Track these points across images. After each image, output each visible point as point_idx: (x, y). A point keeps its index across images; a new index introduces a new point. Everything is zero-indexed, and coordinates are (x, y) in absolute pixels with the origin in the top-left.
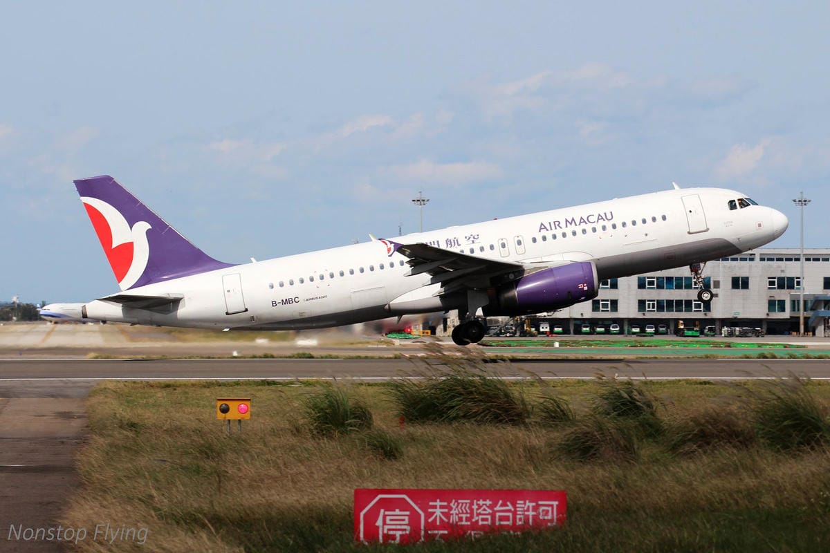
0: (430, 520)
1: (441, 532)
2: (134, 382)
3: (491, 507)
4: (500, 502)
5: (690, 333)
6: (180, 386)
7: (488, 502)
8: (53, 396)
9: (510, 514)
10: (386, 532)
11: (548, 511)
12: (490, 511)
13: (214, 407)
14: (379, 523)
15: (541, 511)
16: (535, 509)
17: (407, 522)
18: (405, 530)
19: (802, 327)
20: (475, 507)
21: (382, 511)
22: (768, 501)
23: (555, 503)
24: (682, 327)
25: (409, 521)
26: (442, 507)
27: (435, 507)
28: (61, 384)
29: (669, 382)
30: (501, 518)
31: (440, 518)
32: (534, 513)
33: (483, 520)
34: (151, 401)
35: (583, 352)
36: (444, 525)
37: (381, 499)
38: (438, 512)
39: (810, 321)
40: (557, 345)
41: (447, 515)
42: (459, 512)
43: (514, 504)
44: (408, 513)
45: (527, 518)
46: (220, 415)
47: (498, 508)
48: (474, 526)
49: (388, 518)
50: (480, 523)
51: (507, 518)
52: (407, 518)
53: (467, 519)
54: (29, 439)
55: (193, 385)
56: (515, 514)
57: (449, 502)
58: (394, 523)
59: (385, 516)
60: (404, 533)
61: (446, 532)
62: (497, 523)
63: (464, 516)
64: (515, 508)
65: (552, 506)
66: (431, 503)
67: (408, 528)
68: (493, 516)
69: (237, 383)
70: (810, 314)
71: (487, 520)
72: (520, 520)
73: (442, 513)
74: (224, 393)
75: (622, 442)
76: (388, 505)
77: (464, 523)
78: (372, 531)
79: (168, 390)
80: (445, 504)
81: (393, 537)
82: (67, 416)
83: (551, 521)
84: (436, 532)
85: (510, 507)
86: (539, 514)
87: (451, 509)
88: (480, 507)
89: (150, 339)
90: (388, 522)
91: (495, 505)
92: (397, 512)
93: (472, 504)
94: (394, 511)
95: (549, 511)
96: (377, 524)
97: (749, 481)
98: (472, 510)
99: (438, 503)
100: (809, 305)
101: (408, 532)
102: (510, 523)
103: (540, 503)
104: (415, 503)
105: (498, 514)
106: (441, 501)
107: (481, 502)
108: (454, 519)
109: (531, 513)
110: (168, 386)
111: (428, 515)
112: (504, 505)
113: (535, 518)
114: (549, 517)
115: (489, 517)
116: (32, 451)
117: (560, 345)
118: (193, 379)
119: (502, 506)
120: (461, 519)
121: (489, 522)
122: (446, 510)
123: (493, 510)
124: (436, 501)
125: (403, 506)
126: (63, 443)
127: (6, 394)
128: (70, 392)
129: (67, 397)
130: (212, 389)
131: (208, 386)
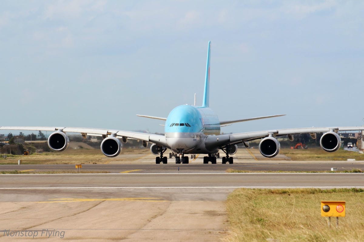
2: (260, 190)
6: (292, 192)
8: (202, 199)
13: (319, 207)
28: (208, 191)
34: (272, 203)
46: (324, 214)
54: (187, 230)
55: (302, 192)
69: (334, 191)
79: (284, 196)
82: (212, 214)
110: (284, 192)
118: (302, 188)
126: (210, 233)
127: (169, 198)
128: (214, 197)
129: (211, 200)
130: (316, 195)
131: (313, 192)
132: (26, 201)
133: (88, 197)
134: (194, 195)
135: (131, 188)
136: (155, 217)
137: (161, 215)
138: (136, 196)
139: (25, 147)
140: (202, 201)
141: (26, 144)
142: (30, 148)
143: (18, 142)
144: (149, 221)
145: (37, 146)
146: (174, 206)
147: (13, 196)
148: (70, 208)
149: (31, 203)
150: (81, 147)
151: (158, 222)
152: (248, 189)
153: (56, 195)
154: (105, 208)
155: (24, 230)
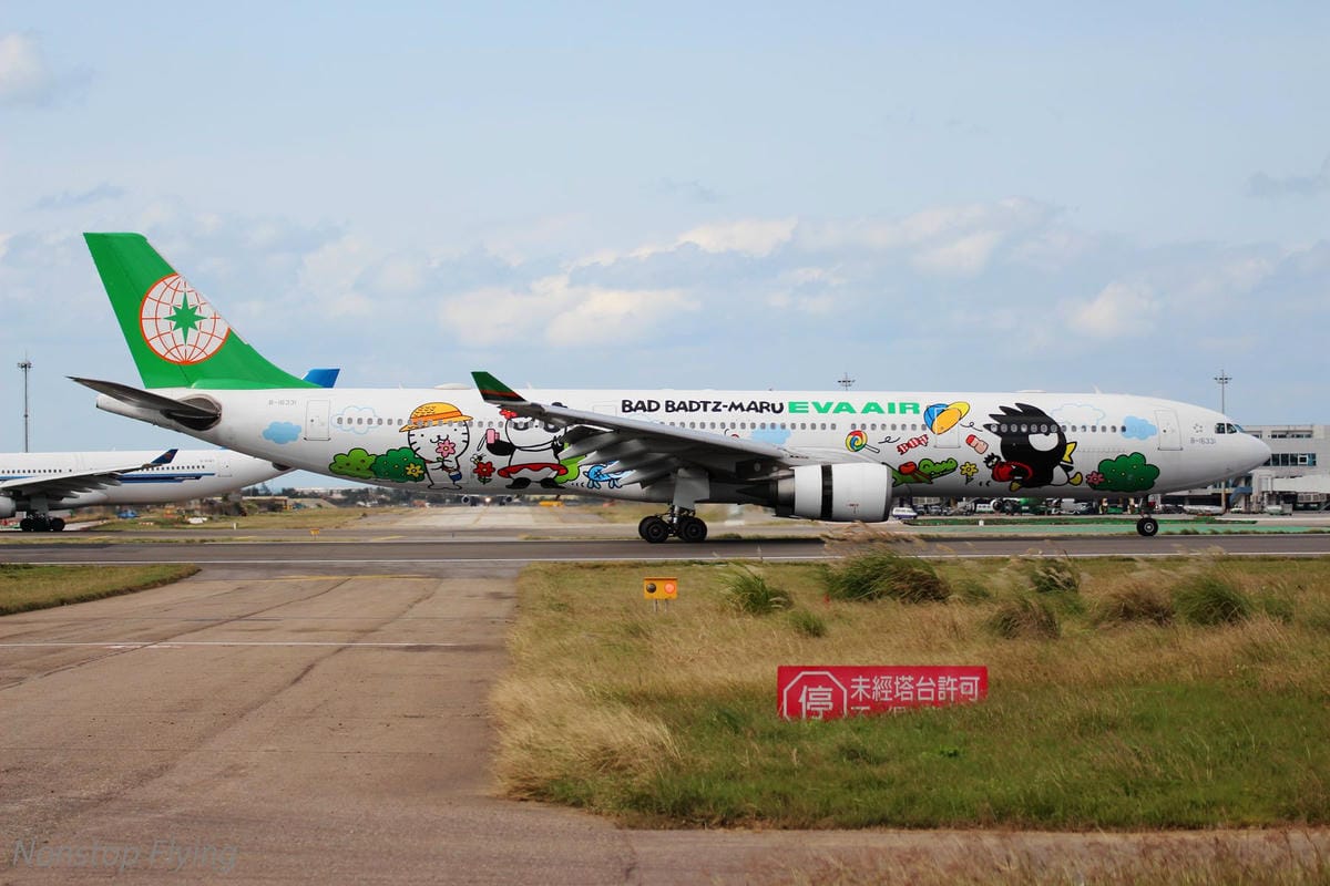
0: (853, 696)
1: (863, 708)
2: (564, 563)
3: (913, 683)
4: (922, 678)
5: (1113, 510)
6: (608, 566)
7: (910, 678)
8: (484, 577)
9: (932, 690)
10: (809, 708)
11: (969, 687)
12: (911, 687)
13: (642, 587)
14: (802, 699)
15: (962, 688)
16: (956, 684)
17: (829, 698)
18: (828, 706)
19: (1223, 503)
20: (897, 683)
21: (805, 687)
22: (1186, 673)
23: (977, 679)
24: (1105, 504)
25: (832, 697)
26: (864, 683)
27: (858, 683)
28: (492, 565)
29: (1092, 559)
30: (923, 694)
31: (863, 695)
32: (956, 689)
33: (905, 695)
34: (581, 580)
36: (866, 702)
37: (804, 676)
38: (861, 689)
39: (1231, 498)
40: (981, 523)
41: (870, 691)
42: (881, 688)
43: (936, 680)
44: (831, 690)
45: (948, 694)
46: (647, 595)
47: (919, 684)
48: (897, 702)
49: (811, 695)
50: (903, 699)
51: (929, 694)
52: (830, 695)
53: (890, 695)
54: (461, 619)
55: (622, 565)
56: (936, 689)
57: (871, 679)
58: (816, 699)
59: (808, 693)
60: (825, 709)
61: (868, 708)
62: (920, 698)
63: (886, 692)
64: (937, 683)
65: (973, 681)
66: (854, 680)
67: (831, 704)
68: (915, 691)
69: (665, 564)
70: (1230, 490)
71: (909, 696)
72: (942, 695)
73: (865, 689)
74: (653, 573)
75: (1044, 618)
76: (811, 682)
77: (886, 699)
78: (795, 709)
79: (598, 570)
80: (868, 680)
81: (817, 714)
82: (498, 596)
83: (973, 696)
84: (858, 708)
85: (932, 683)
86: (960, 690)
87: (873, 685)
88: (902, 683)
89: (581, 521)
90: (811, 698)
91: (917, 680)
92: (820, 688)
93: (894, 680)
94: (817, 687)
95: (970, 685)
96: (800, 701)
97: (1168, 655)
98: (894, 687)
99: (861, 680)
100: (1231, 482)
101: (830, 708)
102: (932, 698)
103: (962, 678)
104: (837, 678)
105: (919, 690)
106: (864, 677)
107: (903, 678)
108: (876, 695)
109: (953, 689)
110: (597, 567)
111: (851, 691)
112: (926, 680)
113: (958, 693)
114: (971, 693)
115: (911, 693)
116: (464, 631)
117: (985, 524)
118: (622, 560)
119: (924, 681)
120: (883, 695)
121: (911, 698)
122: (868, 687)
123: (914, 685)
124: (858, 677)
125: (826, 682)
126: (493, 622)
127: (439, 575)
128: (499, 573)
129: (498, 578)
130: (640, 570)
131: (636, 566)
132: (245, 579)
133: (328, 574)
134: (471, 571)
135: (388, 562)
136: (420, 600)
137: (428, 598)
138: (394, 572)
139: (243, 505)
140: (484, 580)
141: (244, 501)
142: (249, 507)
143: (233, 497)
144: (411, 607)
145: (260, 504)
146: (446, 586)
147: (225, 572)
148: (303, 590)
149: (249, 582)
150: (319, 506)
151: (422, 609)
152: (555, 562)
153: (283, 572)
154: (350, 590)
155: (240, 618)
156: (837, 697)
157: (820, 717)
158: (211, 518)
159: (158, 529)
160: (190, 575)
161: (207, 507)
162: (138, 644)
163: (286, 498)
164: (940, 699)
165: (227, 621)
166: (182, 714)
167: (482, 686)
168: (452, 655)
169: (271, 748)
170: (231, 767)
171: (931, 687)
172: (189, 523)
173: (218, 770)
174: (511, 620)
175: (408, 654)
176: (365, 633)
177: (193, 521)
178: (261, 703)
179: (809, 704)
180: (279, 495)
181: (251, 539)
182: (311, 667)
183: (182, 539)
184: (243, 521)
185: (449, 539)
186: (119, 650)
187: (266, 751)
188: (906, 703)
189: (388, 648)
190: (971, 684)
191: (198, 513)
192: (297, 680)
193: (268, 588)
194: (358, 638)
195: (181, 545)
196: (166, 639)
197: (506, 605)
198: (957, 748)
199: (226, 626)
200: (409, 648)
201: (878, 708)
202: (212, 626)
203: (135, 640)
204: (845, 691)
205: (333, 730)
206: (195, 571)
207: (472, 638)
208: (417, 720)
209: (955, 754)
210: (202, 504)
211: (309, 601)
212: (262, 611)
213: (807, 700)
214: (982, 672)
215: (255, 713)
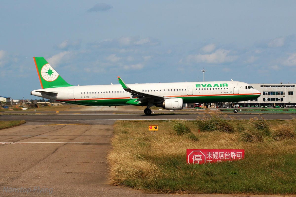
0: (207, 158)
2: (126, 121)
3: (224, 154)
4: (226, 153)
5: (277, 107)
7: (223, 153)
8: (104, 124)
9: (229, 156)
10: (195, 161)
11: (239, 155)
12: (223, 155)
14: (193, 158)
16: (236, 154)
17: (201, 158)
18: (200, 160)
20: (219, 154)
21: (194, 155)
23: (241, 153)
24: (275, 105)
26: (210, 154)
27: (208, 154)
29: (271, 120)
30: (227, 157)
31: (210, 157)
32: (236, 156)
33: (221, 157)
34: (131, 125)
35: (248, 112)
36: (211, 159)
37: (194, 152)
38: (209, 155)
40: (241, 110)
41: (212, 156)
42: (215, 155)
43: (230, 153)
44: (201, 156)
46: (150, 129)
47: (225, 154)
48: (219, 159)
50: (221, 158)
51: (228, 157)
52: (201, 157)
53: (217, 157)
54: (98, 136)
56: (230, 156)
58: (197, 158)
60: (200, 161)
61: (212, 161)
62: (225, 158)
64: (230, 154)
65: (240, 153)
66: (207, 153)
67: (201, 160)
68: (224, 156)
71: (222, 157)
74: (151, 123)
78: (191, 161)
80: (211, 153)
81: (197, 162)
82: (108, 130)
83: (240, 158)
84: (209, 161)
85: (229, 154)
86: (237, 156)
87: (213, 154)
88: (221, 154)
91: (225, 153)
92: (198, 155)
93: (218, 153)
98: (219, 155)
99: (209, 153)
101: (201, 161)
102: (229, 158)
103: (237, 153)
104: (203, 153)
105: (225, 156)
107: (221, 153)
108: (214, 157)
109: (235, 156)
111: (207, 156)
112: (228, 153)
116: (99, 139)
119: (227, 154)
125: (200, 154)
126: (107, 137)
127: (92, 124)
128: (108, 123)
129: (108, 125)
132: (38, 125)
136: (86, 131)
137: (89, 130)
138: (79, 123)
141: (38, 103)
142: (39, 105)
143: (35, 102)
144: (84, 132)
145: (42, 104)
146: (94, 127)
147: (33, 123)
148: (54, 128)
149: (39, 126)
150: (58, 105)
151: (87, 133)
153: (49, 123)
154: (67, 128)
155: (37, 136)
156: (203, 158)
157: (198, 163)
158: (29, 108)
159: (14, 111)
160: (23, 123)
161: (27, 105)
162: (10, 143)
163: (49, 103)
164: (231, 158)
165: (34, 136)
166: (22, 162)
167: (104, 154)
168: (96, 146)
169: (47, 171)
170: (36, 176)
171: (229, 155)
172: (22, 110)
173: (33, 177)
174: (112, 136)
175: (84, 145)
176: (72, 139)
177: (24, 109)
178: (44, 159)
179: (195, 159)
180: (47, 102)
181: (40, 114)
182: (57, 149)
183: (21, 114)
184: (38, 109)
185: (94, 114)
186: (4, 144)
187: (46, 172)
188: (221, 160)
189: (78, 144)
190: (240, 154)
191: (25, 107)
192: (54, 152)
193: (45, 127)
194: (70, 141)
195: (21, 115)
196: (17, 141)
197: (110, 132)
198: (236, 172)
199: (33, 138)
200: (84, 144)
201: (214, 161)
202: (29, 138)
203: (9, 141)
204: (205, 156)
205: (64, 166)
206: (25, 122)
207: (101, 141)
208: (87, 164)
209: (236, 173)
210: (26, 104)
211: (56, 131)
212: (43, 134)
213: (195, 158)
214: (243, 151)
215: (42, 161)
